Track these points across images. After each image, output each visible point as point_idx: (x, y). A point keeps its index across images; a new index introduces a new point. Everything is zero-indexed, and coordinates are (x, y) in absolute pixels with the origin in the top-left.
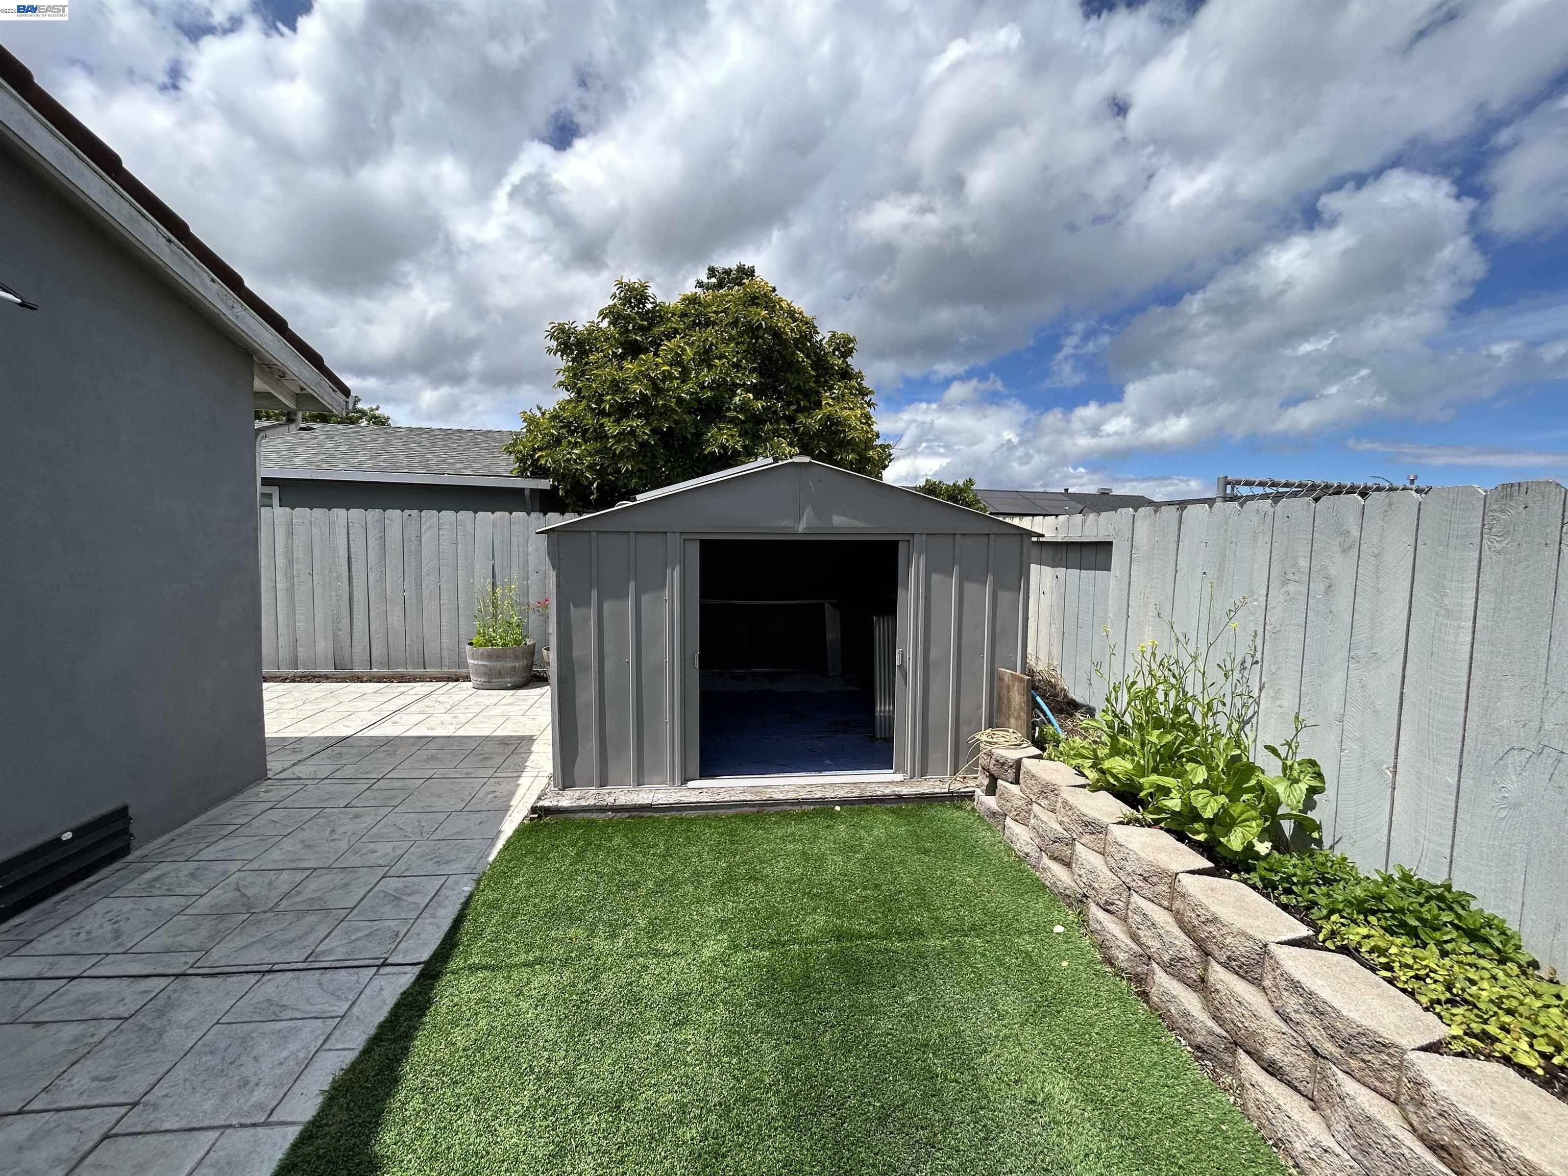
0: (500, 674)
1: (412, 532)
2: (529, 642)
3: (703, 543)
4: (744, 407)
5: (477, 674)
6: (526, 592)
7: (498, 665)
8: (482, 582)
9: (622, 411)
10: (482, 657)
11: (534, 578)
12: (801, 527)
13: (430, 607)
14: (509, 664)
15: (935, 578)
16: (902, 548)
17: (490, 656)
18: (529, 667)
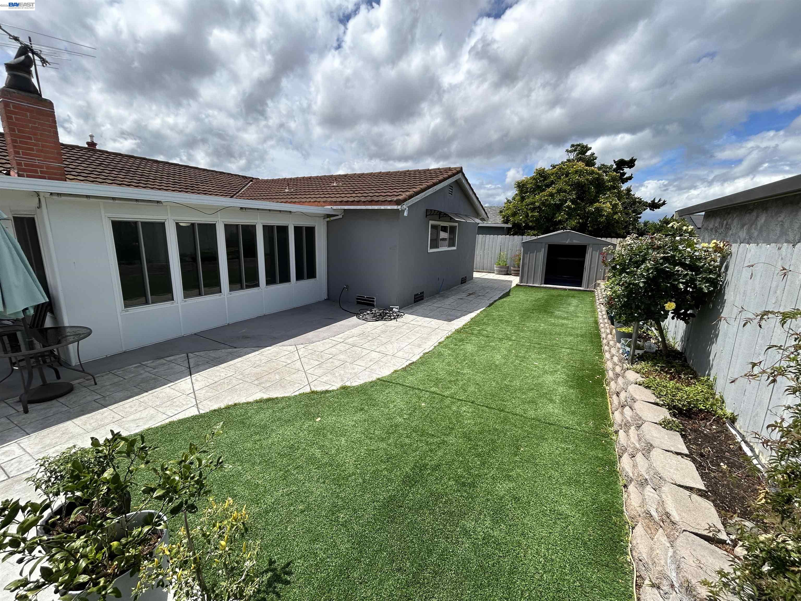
0: (502, 271)
1: (484, 240)
2: (507, 265)
3: (549, 245)
4: (568, 207)
5: (497, 271)
6: (507, 254)
7: (502, 269)
8: (498, 251)
9: (533, 210)
10: (498, 267)
11: (510, 251)
12: (567, 242)
13: (486, 257)
14: (504, 269)
15: (594, 252)
16: (587, 246)
17: (500, 267)
18: (507, 271)
